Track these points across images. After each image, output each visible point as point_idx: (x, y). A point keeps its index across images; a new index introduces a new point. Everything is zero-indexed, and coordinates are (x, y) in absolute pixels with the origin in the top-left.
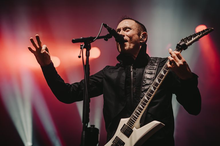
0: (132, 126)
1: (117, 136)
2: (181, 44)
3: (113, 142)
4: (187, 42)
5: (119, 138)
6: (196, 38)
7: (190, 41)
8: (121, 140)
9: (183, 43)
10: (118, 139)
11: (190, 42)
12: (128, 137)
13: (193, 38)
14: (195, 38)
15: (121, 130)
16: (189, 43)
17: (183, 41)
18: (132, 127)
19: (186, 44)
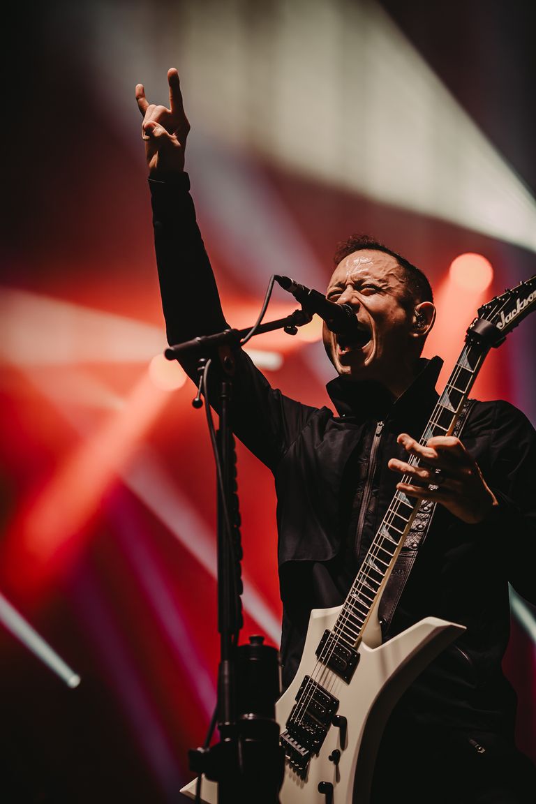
0: (355, 637)
1: (307, 677)
2: (479, 330)
3: (297, 699)
4: (500, 320)
5: (315, 684)
6: (529, 299)
7: (510, 315)
8: (325, 691)
9: (486, 324)
10: (313, 688)
11: (511, 318)
12: (348, 681)
13: (518, 300)
14: (526, 302)
15: (318, 653)
16: (507, 321)
17: (484, 318)
18: (353, 642)
19: (499, 325)
